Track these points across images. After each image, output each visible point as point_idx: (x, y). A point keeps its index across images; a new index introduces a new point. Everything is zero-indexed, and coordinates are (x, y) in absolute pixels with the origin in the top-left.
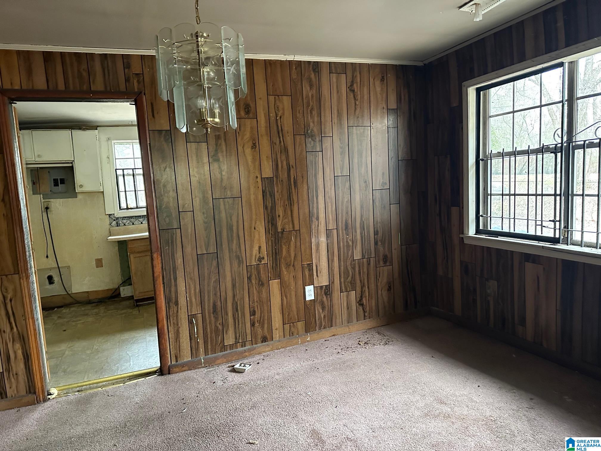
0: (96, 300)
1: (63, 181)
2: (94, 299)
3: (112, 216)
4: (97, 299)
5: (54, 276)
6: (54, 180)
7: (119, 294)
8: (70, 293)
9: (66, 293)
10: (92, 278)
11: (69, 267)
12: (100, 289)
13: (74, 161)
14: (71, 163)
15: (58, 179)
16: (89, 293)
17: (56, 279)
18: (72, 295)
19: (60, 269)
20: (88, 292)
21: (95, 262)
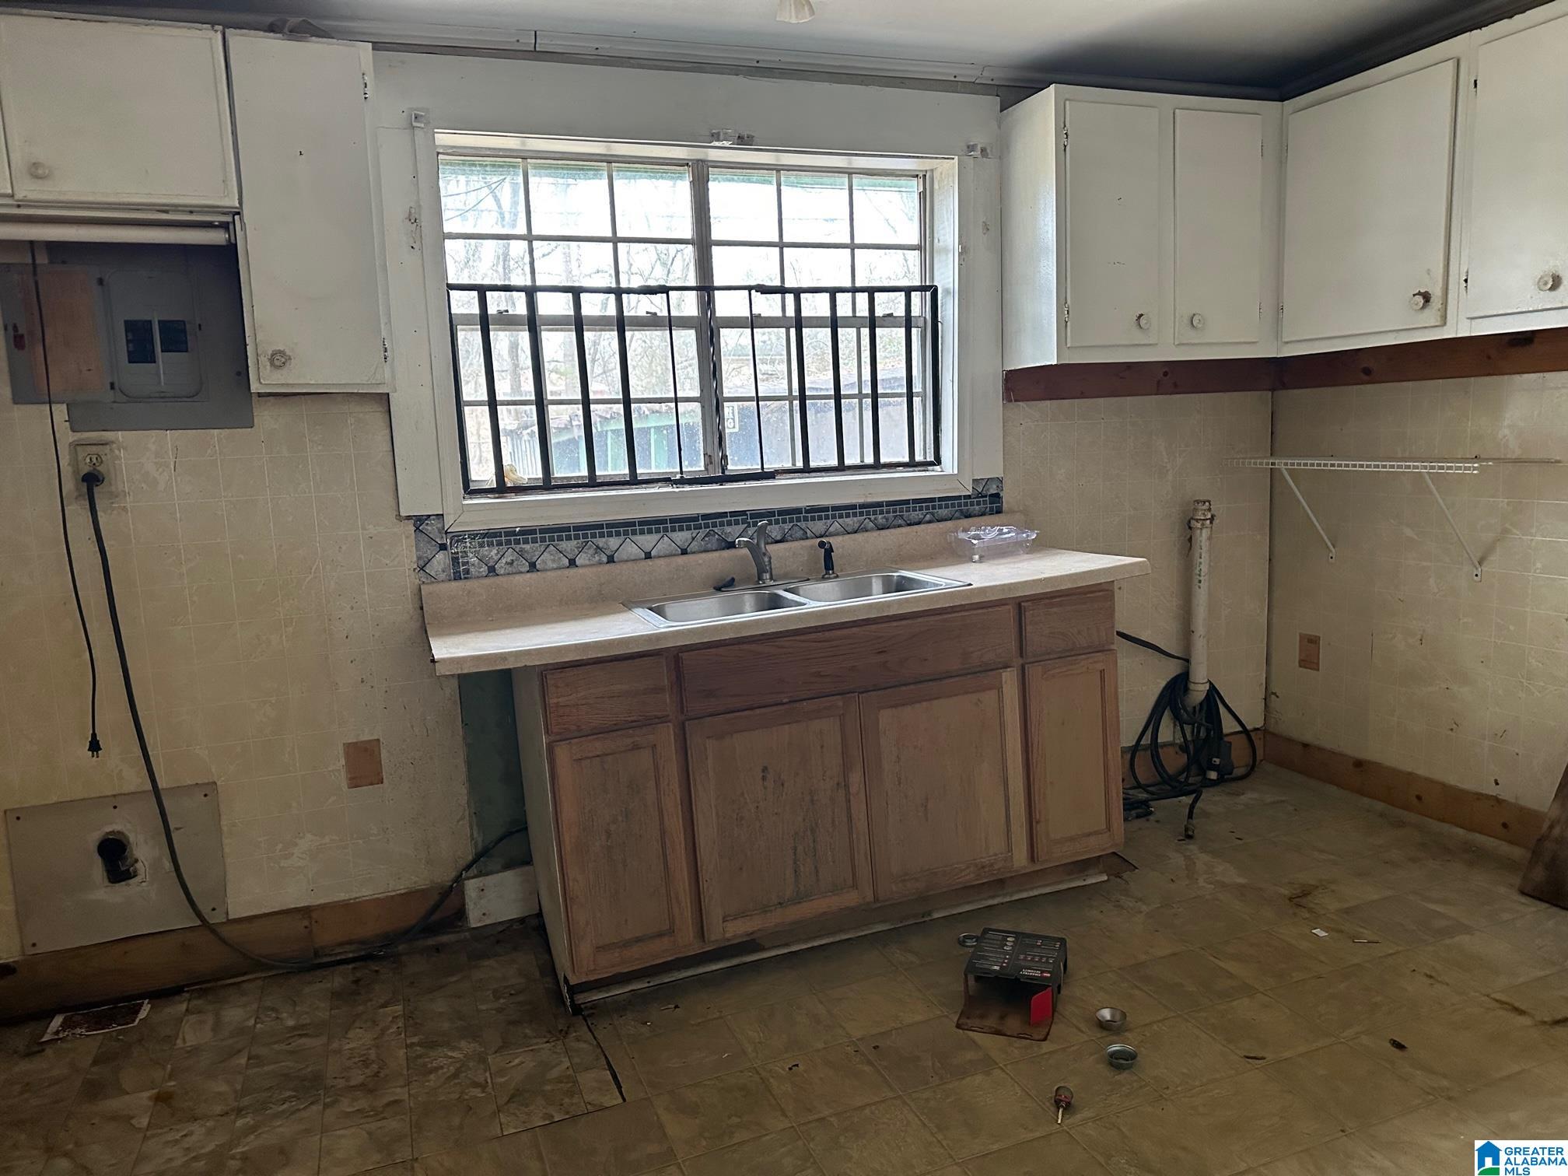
0: (348, 948)
1: (175, 337)
2: (341, 944)
3: (431, 528)
4: (350, 943)
5: (132, 838)
6: (130, 326)
7: (461, 913)
8: (214, 919)
9: (199, 923)
10: (327, 840)
11: (209, 789)
12: (366, 892)
13: (238, 213)
14: (225, 226)
15: (150, 322)
16: (314, 915)
17: (145, 851)
18: (225, 932)
19: (166, 803)
20: (306, 912)
21: (343, 762)
